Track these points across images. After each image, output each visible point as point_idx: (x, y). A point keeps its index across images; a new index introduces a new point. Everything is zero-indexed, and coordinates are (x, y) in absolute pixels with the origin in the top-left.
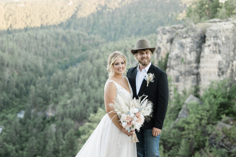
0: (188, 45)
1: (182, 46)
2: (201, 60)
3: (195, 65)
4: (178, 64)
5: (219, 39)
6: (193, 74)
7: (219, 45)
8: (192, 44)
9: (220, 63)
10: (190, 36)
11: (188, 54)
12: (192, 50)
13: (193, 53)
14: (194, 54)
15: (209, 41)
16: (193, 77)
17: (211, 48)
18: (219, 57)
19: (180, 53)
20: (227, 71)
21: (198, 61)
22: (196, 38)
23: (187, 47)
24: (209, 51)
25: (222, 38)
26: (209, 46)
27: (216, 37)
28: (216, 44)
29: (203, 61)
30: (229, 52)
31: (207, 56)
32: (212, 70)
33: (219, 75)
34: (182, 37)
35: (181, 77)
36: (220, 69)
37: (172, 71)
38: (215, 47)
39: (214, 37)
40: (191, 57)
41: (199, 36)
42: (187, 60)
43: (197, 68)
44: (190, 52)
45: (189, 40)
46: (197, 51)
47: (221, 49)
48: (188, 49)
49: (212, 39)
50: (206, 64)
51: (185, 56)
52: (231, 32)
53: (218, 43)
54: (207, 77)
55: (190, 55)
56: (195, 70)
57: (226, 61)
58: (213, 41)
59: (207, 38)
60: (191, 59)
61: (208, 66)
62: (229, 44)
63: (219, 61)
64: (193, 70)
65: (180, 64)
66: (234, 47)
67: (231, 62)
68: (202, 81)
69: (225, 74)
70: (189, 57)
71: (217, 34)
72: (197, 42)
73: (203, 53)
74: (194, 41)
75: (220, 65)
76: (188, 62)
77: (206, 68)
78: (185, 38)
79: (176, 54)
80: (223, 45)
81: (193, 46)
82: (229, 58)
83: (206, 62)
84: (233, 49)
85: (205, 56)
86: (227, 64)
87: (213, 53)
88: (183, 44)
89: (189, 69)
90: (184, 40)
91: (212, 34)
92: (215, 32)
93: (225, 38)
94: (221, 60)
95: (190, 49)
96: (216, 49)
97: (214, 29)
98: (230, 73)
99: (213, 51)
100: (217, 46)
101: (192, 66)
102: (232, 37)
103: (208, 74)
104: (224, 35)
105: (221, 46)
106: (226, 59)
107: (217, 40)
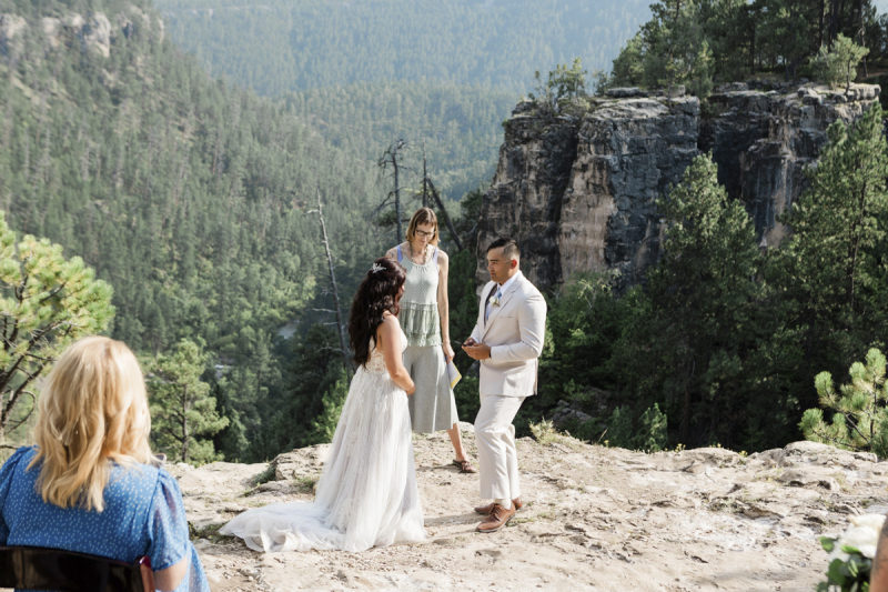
0: (533, 163)
1: (517, 164)
2: (566, 209)
3: (547, 224)
4: (506, 218)
5: (612, 149)
6: (541, 253)
7: (609, 168)
8: (543, 160)
9: (611, 222)
10: (538, 136)
11: (532, 188)
12: (541, 178)
13: (543, 188)
14: (547, 192)
15: (585, 154)
16: (540, 259)
17: (588, 174)
18: (608, 206)
19: (511, 184)
20: (635, 251)
21: (555, 212)
22: (554, 144)
23: (530, 168)
24: (583, 183)
25: (620, 147)
26: (584, 168)
27: (603, 143)
28: (601, 165)
29: (567, 214)
30: (642, 190)
31: (579, 198)
32: (589, 241)
33: (608, 261)
34: (521, 137)
36: (610, 241)
38: (598, 174)
39: (597, 143)
40: (538, 200)
41: (563, 137)
42: (528, 207)
43: (554, 232)
44: (537, 184)
45: (536, 147)
46: (553, 182)
47: (615, 181)
48: (532, 176)
49: (592, 148)
50: (574, 225)
51: (524, 197)
52: (654, 131)
53: (607, 161)
54: (577, 262)
55: (538, 193)
56: (546, 240)
57: (630, 219)
58: (594, 154)
59: (579, 146)
60: (538, 206)
61: (581, 228)
62: (644, 167)
63: (609, 217)
64: (541, 240)
65: (510, 217)
66: (659, 176)
67: (650, 222)
68: (566, 275)
69: (626, 258)
70: (533, 198)
71: (606, 135)
72: (557, 156)
73: (569, 190)
74: (550, 151)
75: (612, 228)
76: (532, 214)
77: (573, 236)
78: (527, 141)
79: (502, 189)
80: (622, 168)
81: (545, 165)
82: (644, 207)
83: (575, 218)
84: (656, 182)
85: (574, 200)
86: (634, 228)
87: (595, 192)
88: (519, 158)
89: (533, 235)
90: (525, 148)
91: (593, 135)
92: (602, 128)
93: (629, 148)
94: (615, 213)
95: (537, 176)
96: (602, 179)
97: (599, 118)
98: (646, 255)
99: (594, 185)
100: (604, 172)
101: (541, 227)
102: (656, 146)
103: (578, 253)
104: (628, 139)
105: (615, 172)
106: (633, 211)
107: (605, 154)
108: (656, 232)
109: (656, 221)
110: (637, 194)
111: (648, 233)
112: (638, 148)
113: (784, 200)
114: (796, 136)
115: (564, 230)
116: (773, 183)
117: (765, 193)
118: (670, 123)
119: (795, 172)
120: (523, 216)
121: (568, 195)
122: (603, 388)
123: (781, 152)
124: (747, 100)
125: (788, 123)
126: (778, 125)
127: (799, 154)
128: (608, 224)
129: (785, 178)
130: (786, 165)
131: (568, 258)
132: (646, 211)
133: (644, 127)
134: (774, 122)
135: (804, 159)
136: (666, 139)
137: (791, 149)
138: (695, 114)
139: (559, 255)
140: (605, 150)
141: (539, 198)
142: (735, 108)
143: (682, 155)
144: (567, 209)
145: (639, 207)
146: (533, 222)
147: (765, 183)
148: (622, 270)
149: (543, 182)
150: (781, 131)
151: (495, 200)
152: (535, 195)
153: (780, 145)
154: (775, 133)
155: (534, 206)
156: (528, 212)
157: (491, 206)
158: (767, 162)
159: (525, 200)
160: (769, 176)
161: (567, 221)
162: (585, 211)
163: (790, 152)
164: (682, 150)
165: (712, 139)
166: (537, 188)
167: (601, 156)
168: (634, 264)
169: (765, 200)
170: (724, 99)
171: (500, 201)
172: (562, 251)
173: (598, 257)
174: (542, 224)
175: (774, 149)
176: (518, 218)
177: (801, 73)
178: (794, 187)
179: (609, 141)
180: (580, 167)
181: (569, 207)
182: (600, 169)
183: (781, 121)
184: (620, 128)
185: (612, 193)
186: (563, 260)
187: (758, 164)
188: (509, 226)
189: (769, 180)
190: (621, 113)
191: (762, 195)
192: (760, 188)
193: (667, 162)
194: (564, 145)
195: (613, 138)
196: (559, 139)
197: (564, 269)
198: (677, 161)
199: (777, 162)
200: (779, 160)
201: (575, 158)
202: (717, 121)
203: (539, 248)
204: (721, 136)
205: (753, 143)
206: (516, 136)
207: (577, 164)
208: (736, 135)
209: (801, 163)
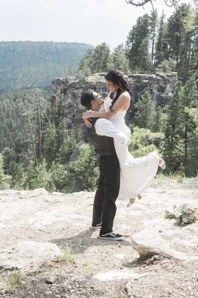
1: (74, 96)
4: (71, 112)
10: (81, 87)
19: (72, 102)
23: (79, 97)
34: (75, 87)
35: (73, 125)
37: (65, 118)
45: (81, 91)
49: (101, 90)
58: (102, 92)
60: (82, 108)
70: (80, 106)
76: (80, 110)
78: (77, 89)
79: (69, 104)
88: (75, 94)
89: (81, 117)
90: (76, 91)
91: (101, 87)
114: (158, 87)
119: (158, 97)
120: (77, 112)
123: (153, 91)
124: (139, 77)
125: (155, 83)
127: (159, 92)
130: (155, 95)
135: (161, 93)
142: (136, 79)
146: (80, 113)
150: (152, 85)
151: (67, 107)
153: (153, 89)
154: (150, 86)
155: (80, 108)
156: (78, 110)
157: (65, 109)
159: (77, 107)
163: (156, 91)
167: (104, 93)
170: (133, 76)
175: (151, 90)
176: (75, 112)
178: (158, 101)
183: (152, 83)
188: (72, 115)
200: (153, 93)
204: (134, 87)
206: (73, 87)
208: (137, 87)
209: (160, 94)
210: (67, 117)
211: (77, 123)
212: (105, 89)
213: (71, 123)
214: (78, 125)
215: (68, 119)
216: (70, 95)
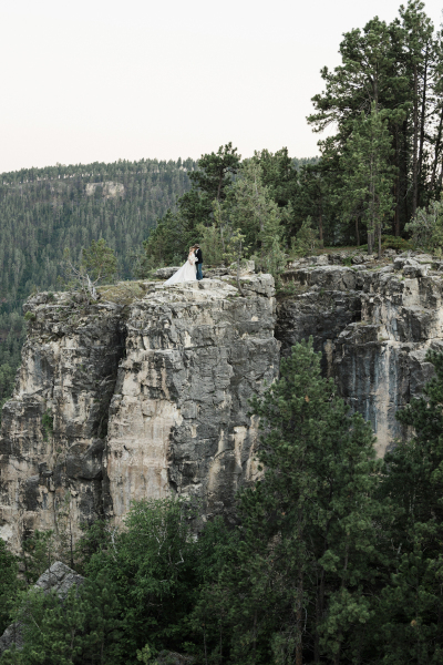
0: (68, 365)
1: (47, 366)
2: (113, 421)
3: (90, 442)
4: (35, 437)
5: (171, 341)
6: (85, 479)
7: (169, 366)
8: (80, 360)
9: (175, 434)
10: (73, 330)
11: (68, 396)
12: (79, 383)
13: (82, 395)
14: (87, 401)
15: (137, 350)
16: (83, 487)
17: (142, 375)
18: (170, 414)
19: (39, 392)
20: (207, 469)
21: (100, 425)
23: (65, 371)
24: (135, 385)
25: (181, 340)
26: (137, 368)
27: (159, 334)
28: (158, 362)
29: (116, 426)
30: (212, 392)
31: (131, 406)
32: (147, 461)
33: (173, 484)
35: (42, 489)
36: (175, 459)
37: (13, 462)
38: (155, 374)
39: (152, 334)
40: (76, 411)
41: (106, 330)
42: (64, 421)
43: (100, 452)
44: (75, 392)
45: (71, 344)
46: (96, 388)
47: (177, 381)
48: (68, 381)
49: (146, 340)
50: (126, 441)
51: (57, 408)
52: (222, 317)
53: (167, 358)
54: (133, 489)
55: (76, 402)
56: (90, 462)
57: (198, 429)
58: (149, 350)
59: (128, 339)
60: (77, 420)
61: (135, 445)
62: (213, 362)
63: (172, 429)
64: (82, 462)
65: (40, 435)
66: (232, 374)
67: (222, 432)
68: (117, 506)
69: (195, 480)
70: (69, 409)
71: (163, 324)
72: (99, 354)
73: (118, 396)
74: (89, 347)
75: (176, 442)
76: (69, 429)
77: (126, 454)
78: (58, 337)
79: (28, 399)
80: (185, 365)
81: (84, 367)
82: (215, 414)
83: (128, 433)
84: (228, 382)
85: (124, 409)
86: (204, 441)
87: (152, 397)
88: (49, 359)
89: (71, 457)
90: (55, 346)
91: (146, 324)
92: (158, 316)
93: (192, 340)
94: (179, 423)
95: (73, 381)
96: (160, 380)
97: (152, 303)
98: (221, 474)
99: (150, 388)
100: (163, 372)
101: (82, 445)
102: (226, 337)
103: (134, 475)
104: (192, 329)
105: (177, 371)
106: (202, 419)
107: (163, 348)
108: (230, 445)
109: (231, 431)
110: (206, 397)
111: (221, 445)
112: (204, 340)
113: (388, 397)
114: (398, 317)
115: (113, 448)
116: (373, 376)
117: (363, 389)
118: (241, 307)
119: (401, 361)
120: (57, 433)
121: (117, 403)
122: (182, 651)
123: (379, 337)
124: (329, 277)
125: (386, 301)
126: (372, 304)
127: (403, 339)
128: (171, 437)
129: (387, 369)
130: (388, 353)
131: (120, 484)
132: (218, 419)
133: (210, 312)
134: (367, 301)
135: (410, 344)
136: (237, 327)
137: (393, 332)
138: (270, 294)
139: (108, 481)
140: (162, 343)
141: (77, 409)
142: (315, 286)
143: (259, 346)
144: (116, 421)
145: (209, 412)
146: (71, 439)
147: (361, 377)
148: (191, 494)
149: (82, 388)
150: (377, 312)
151: (18, 414)
152: (72, 405)
153: (379, 329)
154: (370, 314)
155: (70, 419)
156: (64, 427)
157: (14, 422)
158: (362, 350)
159: (59, 412)
160: (367, 367)
161: (116, 437)
162: (139, 421)
163: (392, 337)
164: (258, 340)
165: (291, 326)
166: (75, 396)
167: (157, 351)
168: (205, 487)
169: (364, 398)
170: (301, 277)
171: (25, 415)
172: (112, 475)
173: (160, 480)
174: (82, 441)
175: (372, 333)
176: (50, 435)
177: (386, 244)
178: (400, 379)
179: (168, 331)
180: (131, 367)
181: (119, 417)
182: (158, 368)
183: (377, 300)
184: (180, 315)
185: (174, 399)
186: (113, 487)
187: (352, 353)
189: (367, 372)
190: (180, 297)
191: (359, 392)
192: (356, 384)
193: (239, 356)
194: (107, 340)
195: (173, 328)
196: (100, 332)
197: (115, 498)
198: (252, 354)
199: (376, 349)
200: (378, 347)
201: (123, 355)
202: (296, 304)
203: (81, 473)
204: (303, 322)
205: (342, 328)
206: (42, 331)
207: (128, 363)
208: (320, 319)
209: (407, 349)
210: (21, 459)
211: (58, 484)
212: (160, 334)
213: (37, 484)
214: (61, 490)
215: (24, 466)
216: (31, 365)
